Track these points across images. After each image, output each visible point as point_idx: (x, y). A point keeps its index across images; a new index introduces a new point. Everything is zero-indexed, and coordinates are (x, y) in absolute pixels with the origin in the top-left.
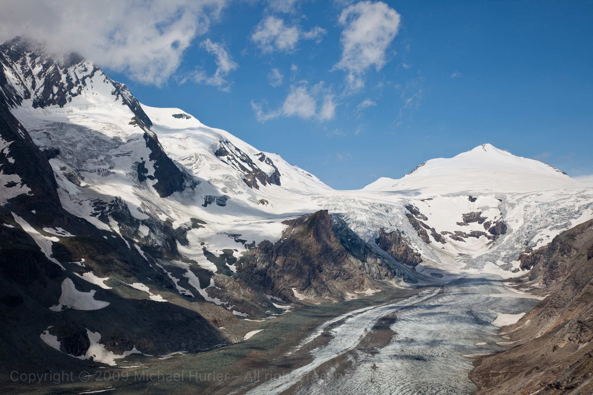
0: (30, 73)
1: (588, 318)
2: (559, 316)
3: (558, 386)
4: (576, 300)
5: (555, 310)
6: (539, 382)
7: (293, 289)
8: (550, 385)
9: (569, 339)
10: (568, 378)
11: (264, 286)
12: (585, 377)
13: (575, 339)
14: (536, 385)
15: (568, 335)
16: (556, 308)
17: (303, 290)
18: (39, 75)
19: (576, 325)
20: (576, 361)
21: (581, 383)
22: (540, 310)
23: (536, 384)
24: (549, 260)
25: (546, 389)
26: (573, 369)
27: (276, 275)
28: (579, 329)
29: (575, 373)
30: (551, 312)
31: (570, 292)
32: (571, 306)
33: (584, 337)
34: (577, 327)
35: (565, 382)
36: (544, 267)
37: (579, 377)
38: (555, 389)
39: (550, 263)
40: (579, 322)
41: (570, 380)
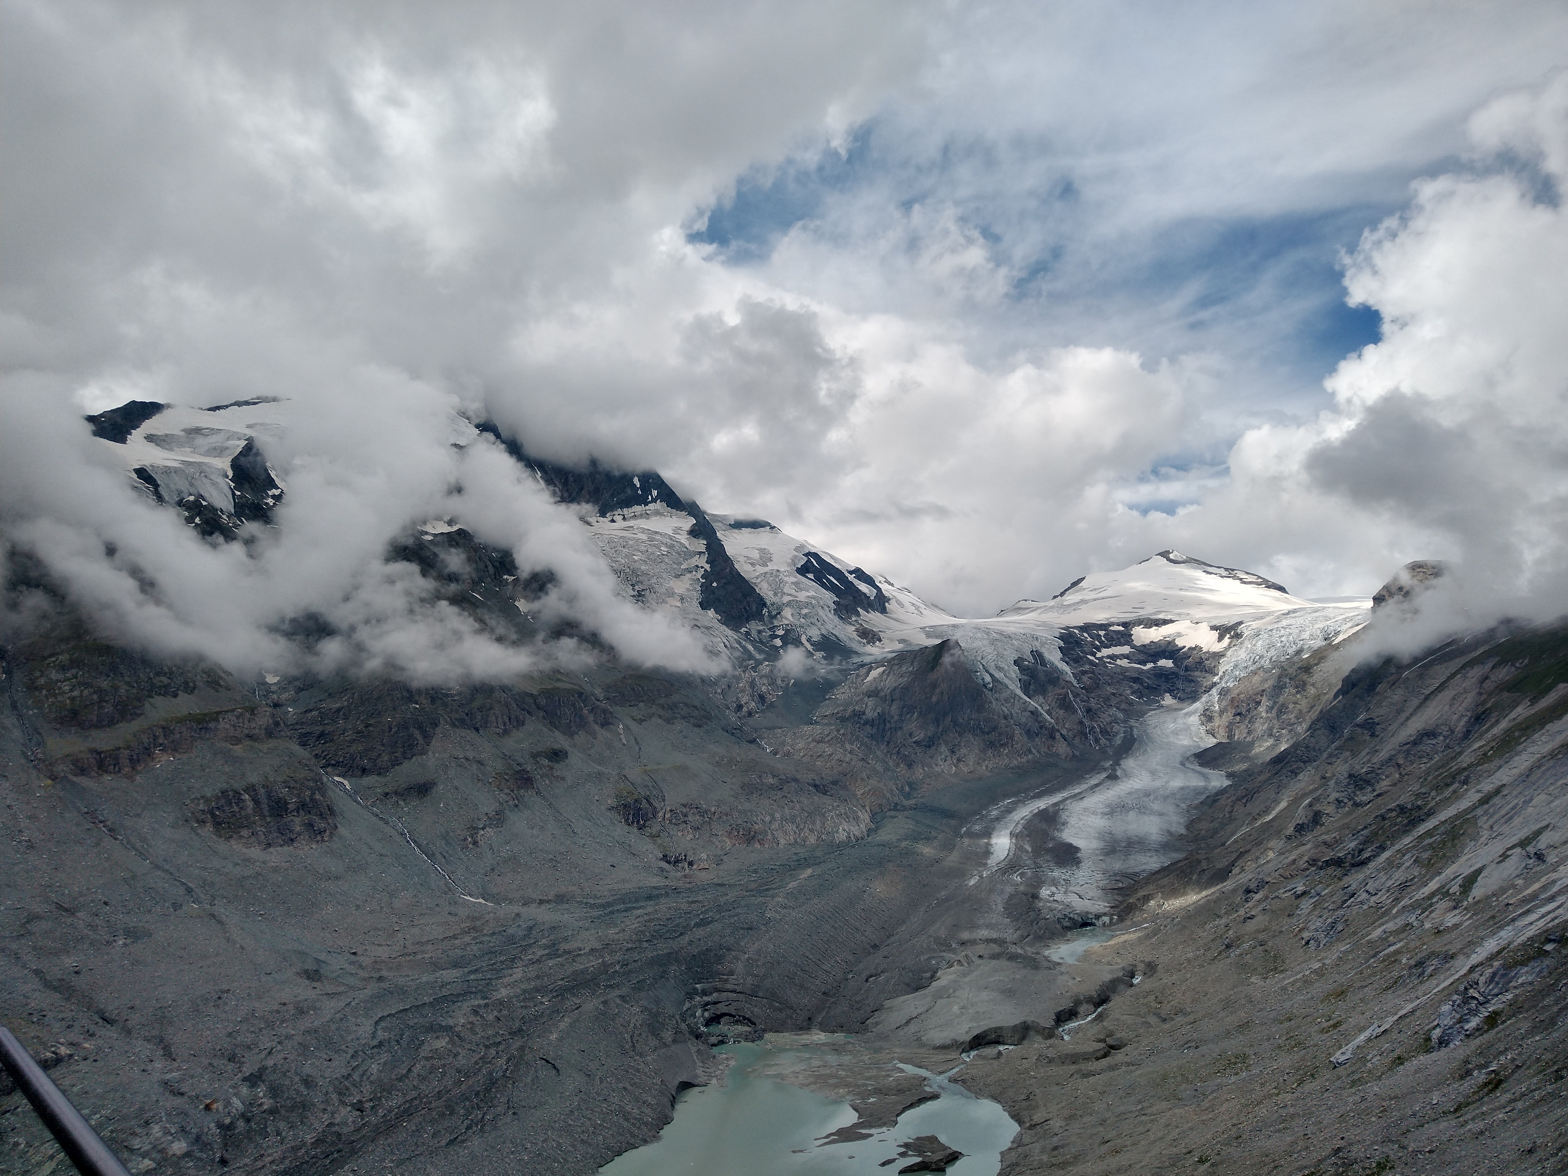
2: (1313, 771)
3: (1338, 863)
4: (1336, 749)
5: (1302, 765)
9: (1337, 800)
10: (1354, 851)
12: (1382, 848)
13: (1346, 800)
19: (1348, 781)
23: (1301, 863)
24: (1274, 702)
26: (1360, 838)
27: (893, 726)
28: (1352, 787)
29: (1364, 843)
32: (1329, 757)
33: (1360, 797)
34: (1349, 784)
37: (1372, 848)
38: (1334, 867)
39: (1277, 706)
41: (1356, 854)
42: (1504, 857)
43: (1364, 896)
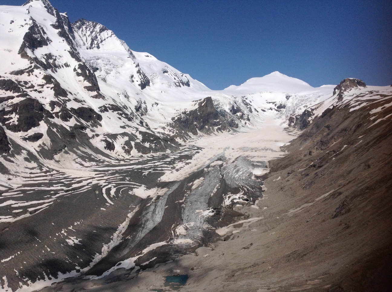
0: (85, 35)
1: (325, 140)
2: (311, 140)
3: (314, 166)
4: (318, 133)
5: (308, 138)
6: (305, 165)
7: (197, 129)
8: (311, 166)
9: (316, 148)
10: (319, 163)
11: (185, 127)
12: (327, 162)
13: (319, 148)
14: (304, 166)
15: (316, 147)
16: (309, 137)
17: (201, 129)
18: (89, 36)
19: (320, 143)
20: (322, 156)
21: (325, 164)
22: (301, 138)
24: (302, 119)
25: (309, 167)
26: (322, 159)
27: (190, 123)
28: (321, 144)
29: (323, 161)
30: (307, 139)
31: (314, 130)
32: (316, 135)
33: (323, 147)
34: (320, 144)
35: (318, 164)
36: (300, 122)
37: (324, 162)
38: (313, 167)
39: (303, 120)
40: (321, 141)
41: (320, 164)
42: (360, 165)
43: (321, 175)
